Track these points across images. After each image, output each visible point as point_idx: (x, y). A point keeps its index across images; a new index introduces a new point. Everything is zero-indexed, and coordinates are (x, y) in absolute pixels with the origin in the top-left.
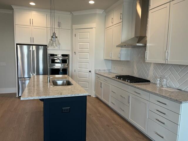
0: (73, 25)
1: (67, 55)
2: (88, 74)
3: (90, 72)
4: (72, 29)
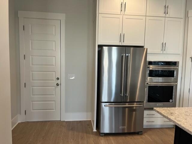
0: (189, 12)
1: (175, 64)
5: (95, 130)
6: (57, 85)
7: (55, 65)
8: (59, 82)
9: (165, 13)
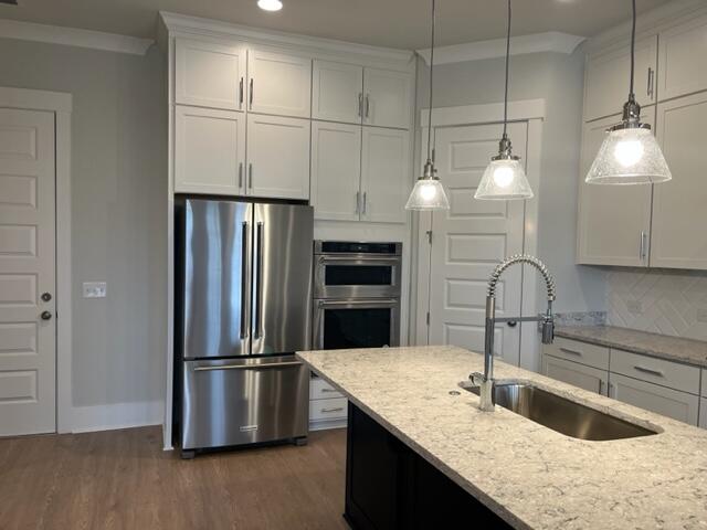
1: (392, 248)
3: (513, 323)
5: (168, 446)
6: (45, 316)
7: (34, 253)
8: (49, 307)
9: (361, 114)
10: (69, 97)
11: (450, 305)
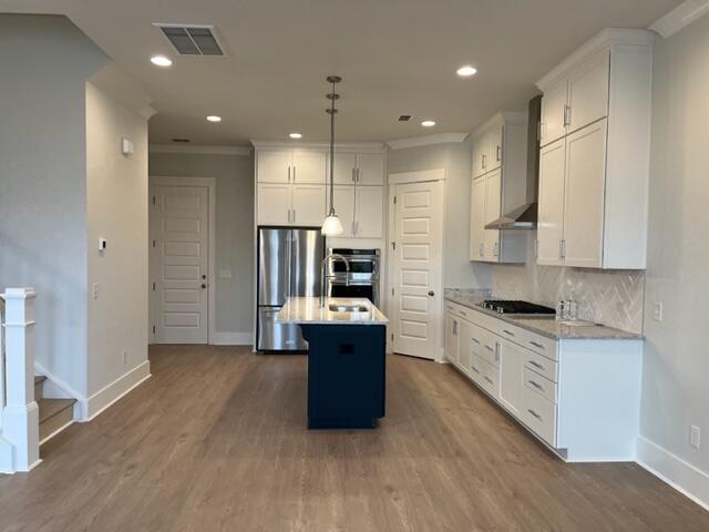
0: (390, 176)
1: (373, 252)
2: (426, 300)
3: (432, 294)
4: (388, 185)
5: (255, 350)
6: (204, 286)
7: (199, 255)
8: (205, 282)
9: (354, 179)
10: (213, 179)
11: (404, 284)
